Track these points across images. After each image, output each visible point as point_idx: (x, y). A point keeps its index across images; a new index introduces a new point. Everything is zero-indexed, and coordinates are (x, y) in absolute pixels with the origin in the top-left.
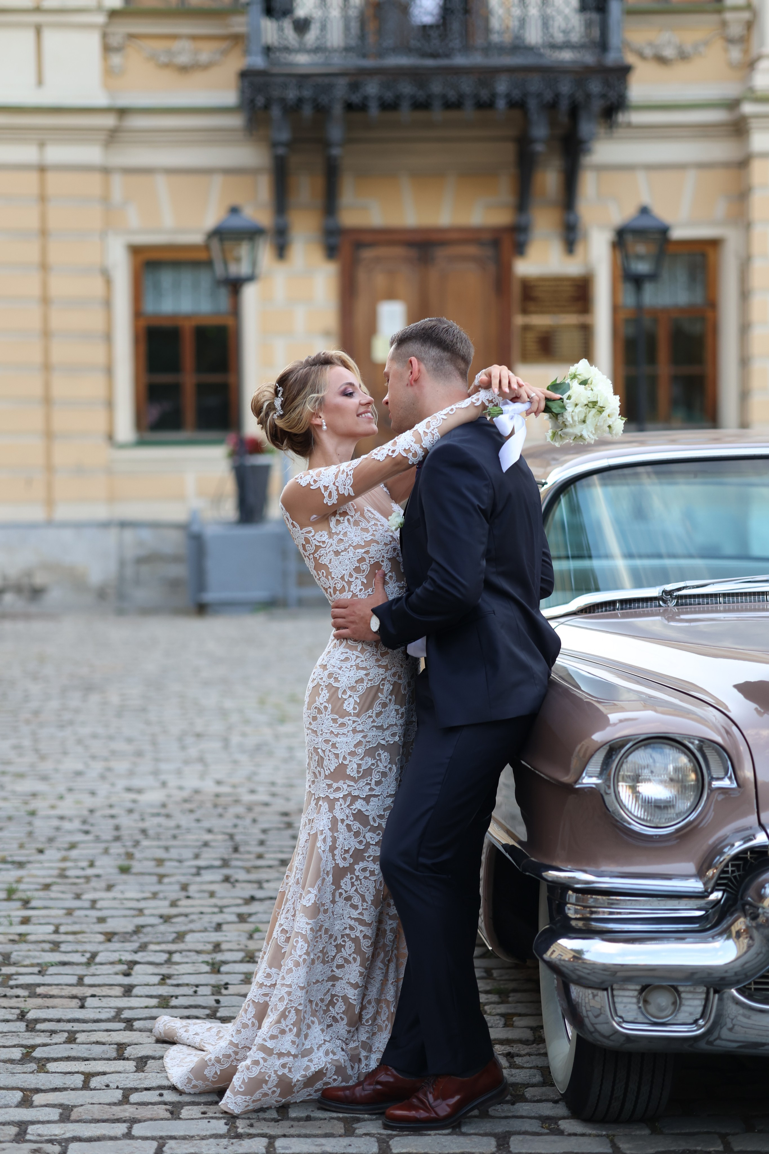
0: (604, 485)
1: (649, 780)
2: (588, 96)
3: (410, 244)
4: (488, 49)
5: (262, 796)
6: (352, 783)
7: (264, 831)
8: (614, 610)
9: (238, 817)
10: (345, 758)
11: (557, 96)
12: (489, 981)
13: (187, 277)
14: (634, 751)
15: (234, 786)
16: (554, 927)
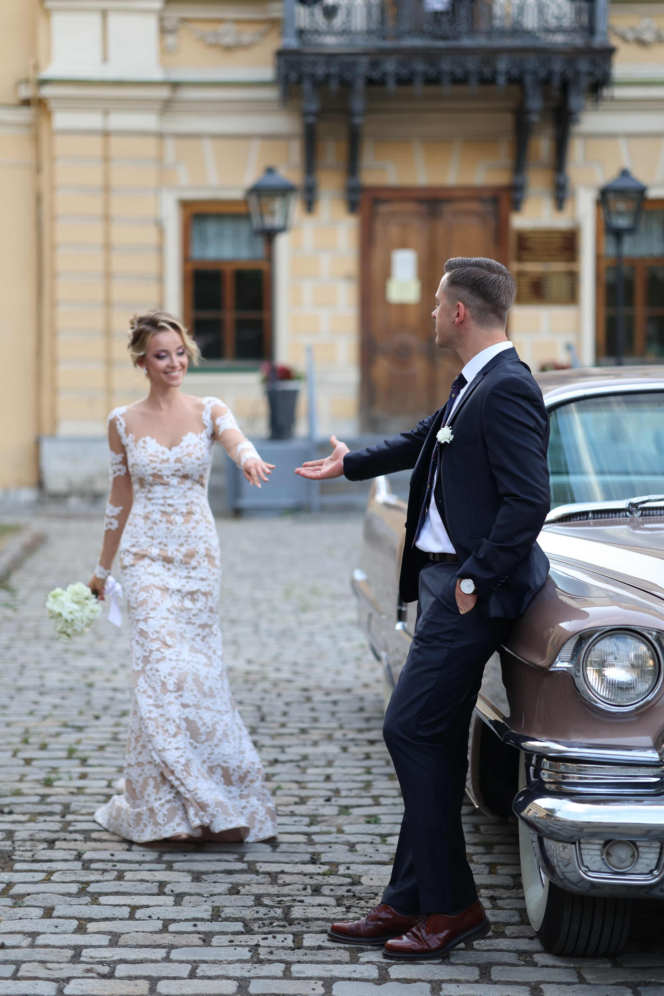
0: (580, 411)
1: (613, 665)
2: (577, 74)
3: (421, 200)
4: (491, 32)
5: (286, 674)
7: (287, 704)
8: (587, 519)
9: (265, 691)
11: (550, 73)
12: (476, 835)
13: (228, 228)
14: (600, 640)
15: (263, 665)
16: (531, 789)
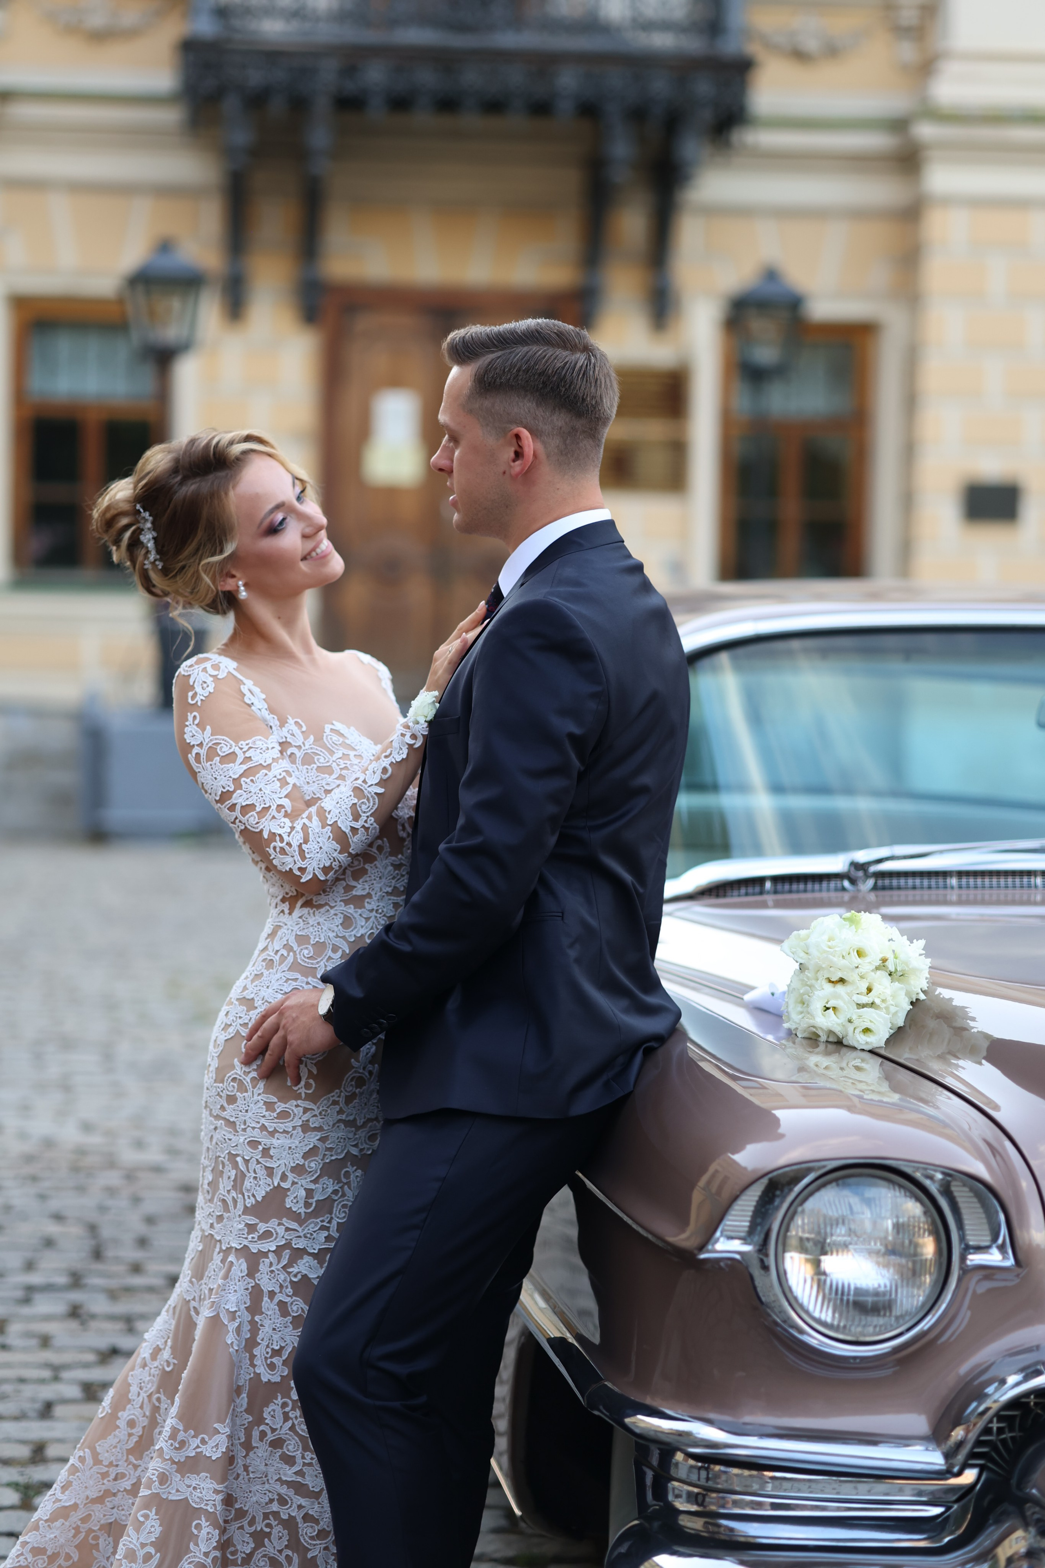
1: (845, 1246)
2: (693, 101)
3: (426, 310)
4: (545, 25)
6: (294, 1225)
8: (761, 893)
10: (284, 1177)
11: (647, 98)
13: (92, 347)
14: (818, 1189)
16: (646, 1525)
